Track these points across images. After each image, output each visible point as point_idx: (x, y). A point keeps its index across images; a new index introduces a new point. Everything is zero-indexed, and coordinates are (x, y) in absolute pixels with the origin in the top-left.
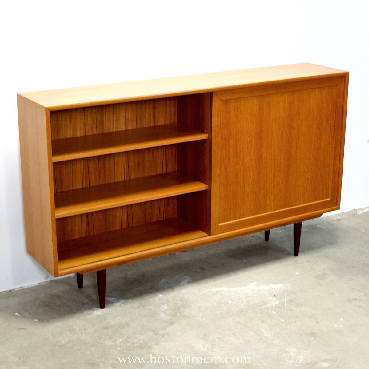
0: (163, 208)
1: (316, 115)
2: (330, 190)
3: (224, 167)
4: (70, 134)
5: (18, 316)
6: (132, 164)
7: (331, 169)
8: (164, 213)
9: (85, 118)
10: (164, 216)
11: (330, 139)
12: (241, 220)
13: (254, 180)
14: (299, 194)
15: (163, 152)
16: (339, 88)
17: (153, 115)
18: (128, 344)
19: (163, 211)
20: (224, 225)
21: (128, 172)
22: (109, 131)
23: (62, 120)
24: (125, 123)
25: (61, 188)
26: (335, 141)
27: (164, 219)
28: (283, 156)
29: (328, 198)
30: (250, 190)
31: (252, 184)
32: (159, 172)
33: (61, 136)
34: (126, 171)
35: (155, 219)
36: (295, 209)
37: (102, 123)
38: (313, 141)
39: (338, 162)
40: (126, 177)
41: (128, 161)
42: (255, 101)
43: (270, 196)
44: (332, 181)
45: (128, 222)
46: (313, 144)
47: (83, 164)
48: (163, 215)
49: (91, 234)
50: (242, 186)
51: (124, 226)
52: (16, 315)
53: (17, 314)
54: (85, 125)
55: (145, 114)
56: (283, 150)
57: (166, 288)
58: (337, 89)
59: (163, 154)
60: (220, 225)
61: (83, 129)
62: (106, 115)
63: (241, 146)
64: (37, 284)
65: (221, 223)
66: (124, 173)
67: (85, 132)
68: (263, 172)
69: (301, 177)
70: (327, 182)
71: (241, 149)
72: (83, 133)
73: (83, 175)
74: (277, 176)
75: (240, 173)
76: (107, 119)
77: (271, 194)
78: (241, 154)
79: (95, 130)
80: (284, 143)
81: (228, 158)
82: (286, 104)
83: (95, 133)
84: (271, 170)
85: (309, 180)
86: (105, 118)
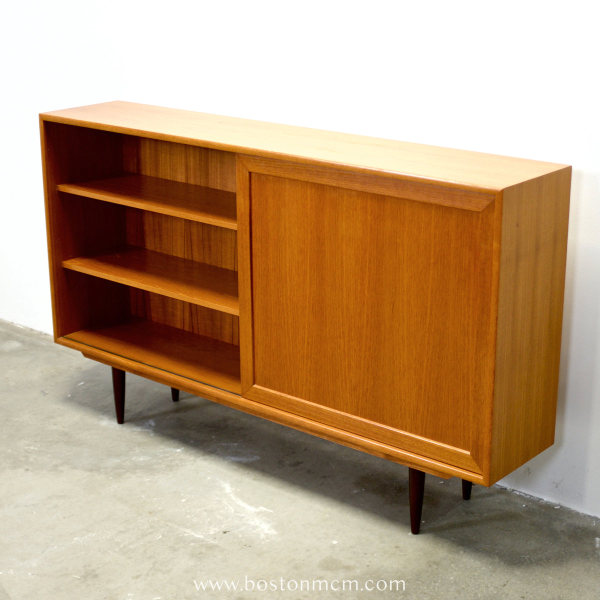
1: (432, 261)
5: (78, 385)
11: (468, 325)
12: (290, 397)
13: (312, 337)
14: (401, 409)
20: (261, 390)
23: (161, 152)
25: (161, 248)
28: (365, 316)
29: (467, 450)
30: (305, 353)
31: (308, 343)
38: (429, 312)
40: (186, 254)
42: (308, 192)
43: (344, 383)
46: (428, 319)
51: (187, 328)
53: (82, 383)
56: (364, 303)
60: (255, 386)
63: (287, 265)
65: (258, 384)
67: (187, 179)
68: (327, 329)
69: (404, 376)
70: (466, 414)
71: (288, 270)
72: (184, 179)
73: (184, 240)
74: (355, 351)
75: (287, 314)
76: (213, 168)
77: (346, 379)
78: (288, 279)
79: (198, 180)
80: (366, 292)
81: (267, 276)
82: (369, 217)
83: (199, 184)
84: (343, 333)
85: (421, 388)
86: (210, 165)
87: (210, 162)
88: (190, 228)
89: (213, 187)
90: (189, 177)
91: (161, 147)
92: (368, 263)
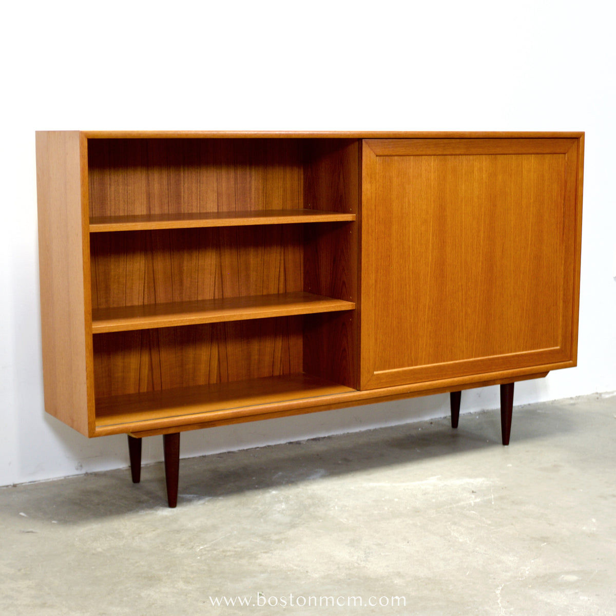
0: (279, 355)
1: (532, 201)
2: (560, 331)
3: (382, 271)
4: (124, 210)
5: (23, 516)
6: (227, 272)
7: (560, 296)
8: (281, 362)
9: (149, 186)
10: (282, 370)
11: (557, 243)
12: (411, 368)
13: (433, 301)
14: (508, 334)
15: (280, 256)
16: (568, 158)
17: (263, 190)
18: (215, 552)
19: (279, 359)
20: (383, 374)
21: (221, 286)
22: (190, 212)
23: (110, 185)
24: (216, 200)
25: (107, 302)
26: (566, 247)
27: (282, 374)
28: (481, 264)
29: (557, 346)
30: (426, 318)
31: (429, 308)
32: (273, 291)
33: (109, 212)
34: (217, 283)
35: (266, 372)
36: (502, 358)
37: (178, 196)
38: (530, 243)
39: (571, 283)
40: (216, 293)
41: (221, 266)
42: (432, 164)
43: (461, 332)
44: (563, 316)
45: (220, 373)
46: (529, 250)
47: (145, 264)
48: (279, 366)
49: (157, 388)
50: (414, 308)
51: (214, 380)
52: (21, 516)
53: (22, 514)
54: (149, 196)
55: (250, 188)
56: (480, 253)
57: (284, 482)
58: (566, 159)
59: (280, 260)
60: (376, 373)
61: (145, 202)
62: (184, 184)
63: (411, 238)
64: (63, 478)
65: (377, 371)
66: (215, 286)
67: (149, 209)
68: (447, 287)
69: (511, 304)
70: (555, 317)
71: (411, 243)
72: (145, 210)
73: (144, 283)
74: (471, 298)
75: (409, 286)
76: (186, 191)
77: (462, 328)
78: (411, 253)
79: (166, 207)
80: (482, 241)
81: (389, 256)
82: (484, 176)
83: (166, 212)
84: (462, 286)
85: (524, 310)
86: (182, 187)
87: (182, 184)
88: (153, 267)
89: (186, 212)
90: (151, 206)
91: (110, 178)
92: (483, 216)
